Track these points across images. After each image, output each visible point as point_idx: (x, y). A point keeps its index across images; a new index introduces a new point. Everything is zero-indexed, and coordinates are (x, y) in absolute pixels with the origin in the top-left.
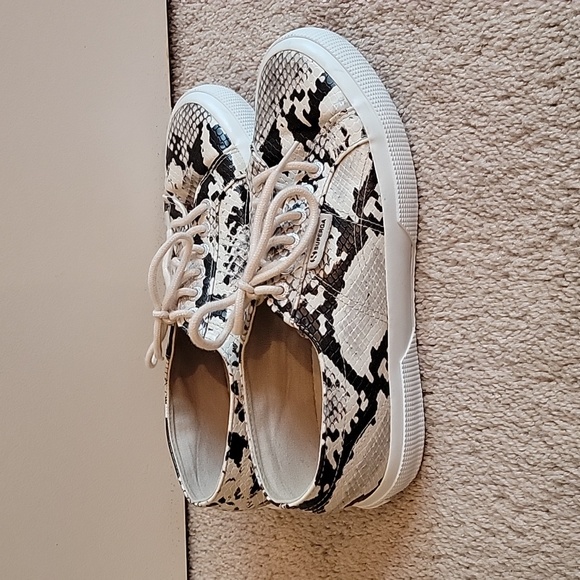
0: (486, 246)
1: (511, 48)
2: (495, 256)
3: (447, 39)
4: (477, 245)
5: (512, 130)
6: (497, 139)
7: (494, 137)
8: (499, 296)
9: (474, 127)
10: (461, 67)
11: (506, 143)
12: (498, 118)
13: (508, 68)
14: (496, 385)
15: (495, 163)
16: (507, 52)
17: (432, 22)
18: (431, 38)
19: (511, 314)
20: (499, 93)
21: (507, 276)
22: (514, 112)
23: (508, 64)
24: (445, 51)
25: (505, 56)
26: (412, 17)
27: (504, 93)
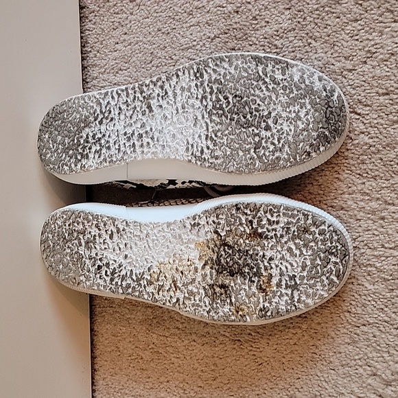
0: (367, 198)
1: (391, 60)
2: (374, 204)
3: (340, 51)
4: (359, 196)
5: (391, 117)
6: (377, 123)
7: (376, 121)
8: (376, 233)
9: (359, 114)
10: (350, 71)
11: (385, 126)
12: (379, 108)
13: (388, 74)
14: (372, 295)
15: (376, 140)
16: (388, 63)
17: (327, 38)
18: (326, 50)
19: (386, 245)
20: (381, 91)
21: (383, 218)
22: (392, 104)
23: (388, 72)
24: (338, 59)
25: (386, 65)
26: (311, 35)
27: (385, 91)
